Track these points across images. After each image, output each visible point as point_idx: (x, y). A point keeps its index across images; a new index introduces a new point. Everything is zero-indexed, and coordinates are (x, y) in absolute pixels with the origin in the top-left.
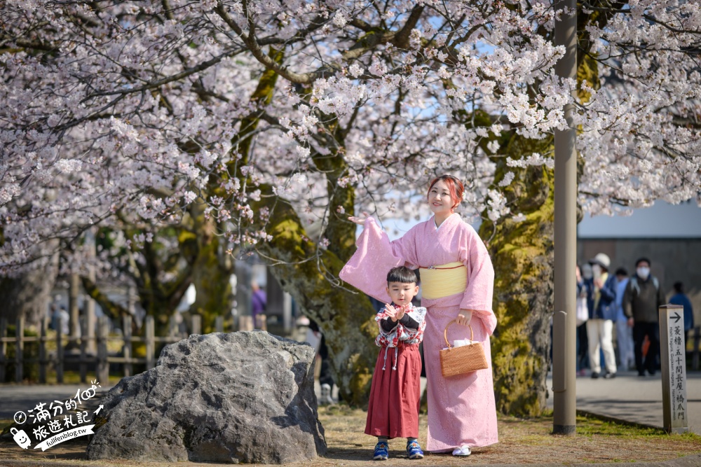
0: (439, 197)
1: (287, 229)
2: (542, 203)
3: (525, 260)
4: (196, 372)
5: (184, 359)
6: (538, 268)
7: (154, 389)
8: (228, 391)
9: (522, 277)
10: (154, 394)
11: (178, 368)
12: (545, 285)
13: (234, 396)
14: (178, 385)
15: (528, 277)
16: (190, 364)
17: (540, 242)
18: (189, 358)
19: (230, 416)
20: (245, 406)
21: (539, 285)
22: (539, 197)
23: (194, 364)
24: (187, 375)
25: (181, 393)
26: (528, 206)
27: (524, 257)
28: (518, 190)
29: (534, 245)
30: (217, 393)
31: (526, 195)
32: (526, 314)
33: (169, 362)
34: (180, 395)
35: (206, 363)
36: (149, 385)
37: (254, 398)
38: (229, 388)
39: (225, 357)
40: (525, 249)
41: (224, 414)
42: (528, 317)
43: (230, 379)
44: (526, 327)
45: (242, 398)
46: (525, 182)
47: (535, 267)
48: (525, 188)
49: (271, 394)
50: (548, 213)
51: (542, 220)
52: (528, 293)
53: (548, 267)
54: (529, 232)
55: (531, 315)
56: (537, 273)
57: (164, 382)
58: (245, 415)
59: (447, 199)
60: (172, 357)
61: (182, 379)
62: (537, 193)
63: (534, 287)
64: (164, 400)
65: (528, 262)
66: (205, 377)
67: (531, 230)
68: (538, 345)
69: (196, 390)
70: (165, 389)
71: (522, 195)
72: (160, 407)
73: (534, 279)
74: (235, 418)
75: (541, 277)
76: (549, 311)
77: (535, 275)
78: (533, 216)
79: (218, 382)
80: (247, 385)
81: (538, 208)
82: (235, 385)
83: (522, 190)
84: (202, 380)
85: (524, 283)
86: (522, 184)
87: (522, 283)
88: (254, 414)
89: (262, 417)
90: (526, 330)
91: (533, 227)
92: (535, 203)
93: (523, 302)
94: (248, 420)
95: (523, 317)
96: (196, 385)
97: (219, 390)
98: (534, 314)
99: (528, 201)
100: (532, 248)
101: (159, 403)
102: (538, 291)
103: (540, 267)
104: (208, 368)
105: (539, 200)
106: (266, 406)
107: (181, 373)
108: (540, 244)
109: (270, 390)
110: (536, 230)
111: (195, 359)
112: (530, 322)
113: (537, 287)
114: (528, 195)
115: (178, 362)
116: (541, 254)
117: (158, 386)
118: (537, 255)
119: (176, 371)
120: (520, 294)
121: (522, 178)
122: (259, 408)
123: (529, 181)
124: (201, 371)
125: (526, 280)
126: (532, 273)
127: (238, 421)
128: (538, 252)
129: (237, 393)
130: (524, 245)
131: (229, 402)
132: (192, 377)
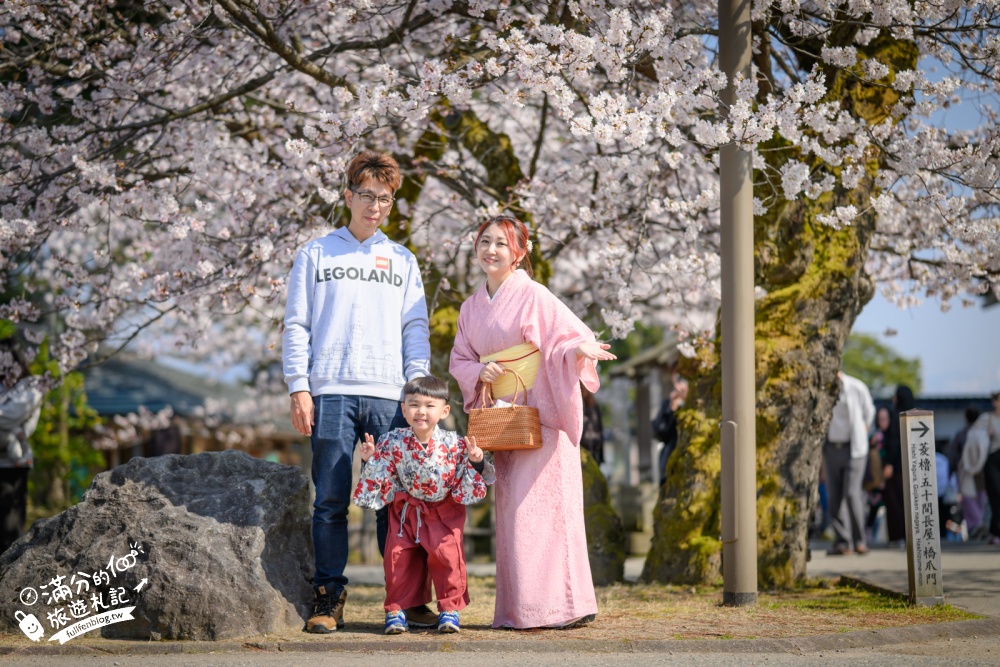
0: (493, 248)
1: (443, 321)
2: (802, 272)
3: (771, 356)
4: (127, 511)
5: (115, 492)
6: (792, 367)
7: (68, 535)
8: (162, 536)
9: (768, 382)
10: (68, 542)
11: (106, 505)
12: (804, 394)
13: (168, 544)
14: (100, 529)
15: (776, 382)
16: (121, 500)
17: (796, 330)
18: (120, 490)
19: (157, 571)
20: (180, 557)
21: (795, 393)
22: (796, 263)
23: (126, 499)
24: (115, 516)
25: (102, 540)
26: (780, 277)
27: (769, 352)
28: (766, 254)
29: (788, 334)
30: (148, 539)
31: (776, 261)
32: (775, 435)
33: (96, 497)
34: (98, 544)
35: (143, 497)
36: (65, 528)
37: (194, 546)
38: (164, 532)
39: (169, 488)
40: (774, 340)
41: (149, 568)
42: (777, 441)
43: (167, 519)
44: (774, 455)
45: (178, 545)
46: (776, 242)
47: (787, 367)
48: (776, 251)
49: (225, 540)
50: (811, 286)
51: (800, 296)
52: (777, 405)
53: (809, 366)
54: (778, 314)
55: (783, 437)
56: (791, 375)
57: (83, 526)
58: (177, 571)
59: (505, 251)
60: (101, 490)
61: (108, 521)
62: (792, 258)
63: (786, 396)
64: (78, 551)
65: (774, 359)
66: (137, 517)
67: (782, 312)
68: (797, 481)
69: (121, 536)
70: (83, 534)
71: (772, 261)
72: (72, 560)
73: (786, 384)
74: (164, 574)
75: (797, 382)
76: (813, 431)
77: (787, 379)
78: (787, 291)
79: (152, 524)
80: (189, 527)
81: (797, 280)
82: (174, 527)
83: (771, 254)
84: (132, 521)
85: (772, 391)
86: (772, 245)
87: (767, 390)
88: (190, 569)
89: (201, 572)
90: (774, 460)
91: (785, 306)
92: (791, 272)
93: (769, 419)
94: (180, 578)
95: (770, 440)
96: (123, 528)
97: (151, 535)
98: (787, 437)
99: (781, 269)
100: (784, 339)
101: (71, 554)
102: (792, 402)
103: (796, 366)
104: (145, 504)
105: (796, 268)
106: (210, 557)
107: (108, 512)
108: (797, 333)
109: (224, 535)
110: (790, 312)
111: (129, 492)
112: (781, 449)
113: (791, 397)
114: (780, 261)
115: (106, 497)
116: (798, 347)
117: (74, 531)
118: (792, 349)
119: (101, 510)
120: (765, 407)
121: (772, 237)
122: (199, 559)
123: (783, 240)
124: (134, 509)
125: (773, 387)
126: (783, 376)
127: (166, 579)
128: (793, 344)
129: (172, 539)
130: (772, 334)
131: (160, 552)
132: (120, 517)
